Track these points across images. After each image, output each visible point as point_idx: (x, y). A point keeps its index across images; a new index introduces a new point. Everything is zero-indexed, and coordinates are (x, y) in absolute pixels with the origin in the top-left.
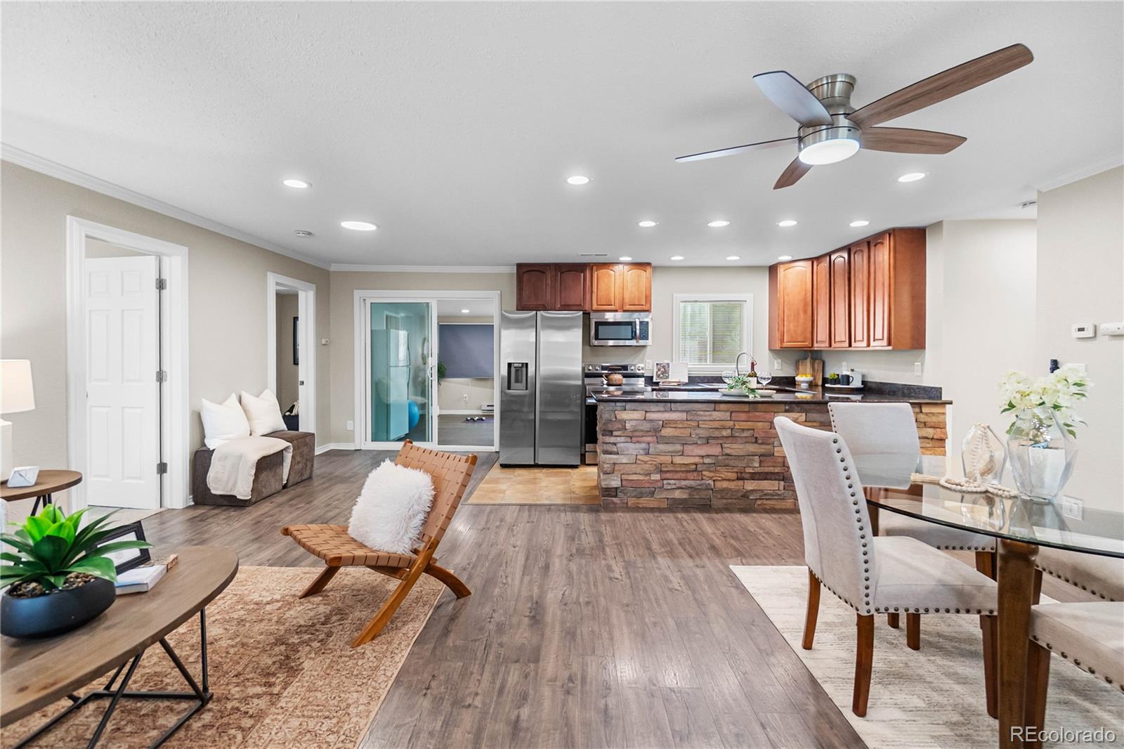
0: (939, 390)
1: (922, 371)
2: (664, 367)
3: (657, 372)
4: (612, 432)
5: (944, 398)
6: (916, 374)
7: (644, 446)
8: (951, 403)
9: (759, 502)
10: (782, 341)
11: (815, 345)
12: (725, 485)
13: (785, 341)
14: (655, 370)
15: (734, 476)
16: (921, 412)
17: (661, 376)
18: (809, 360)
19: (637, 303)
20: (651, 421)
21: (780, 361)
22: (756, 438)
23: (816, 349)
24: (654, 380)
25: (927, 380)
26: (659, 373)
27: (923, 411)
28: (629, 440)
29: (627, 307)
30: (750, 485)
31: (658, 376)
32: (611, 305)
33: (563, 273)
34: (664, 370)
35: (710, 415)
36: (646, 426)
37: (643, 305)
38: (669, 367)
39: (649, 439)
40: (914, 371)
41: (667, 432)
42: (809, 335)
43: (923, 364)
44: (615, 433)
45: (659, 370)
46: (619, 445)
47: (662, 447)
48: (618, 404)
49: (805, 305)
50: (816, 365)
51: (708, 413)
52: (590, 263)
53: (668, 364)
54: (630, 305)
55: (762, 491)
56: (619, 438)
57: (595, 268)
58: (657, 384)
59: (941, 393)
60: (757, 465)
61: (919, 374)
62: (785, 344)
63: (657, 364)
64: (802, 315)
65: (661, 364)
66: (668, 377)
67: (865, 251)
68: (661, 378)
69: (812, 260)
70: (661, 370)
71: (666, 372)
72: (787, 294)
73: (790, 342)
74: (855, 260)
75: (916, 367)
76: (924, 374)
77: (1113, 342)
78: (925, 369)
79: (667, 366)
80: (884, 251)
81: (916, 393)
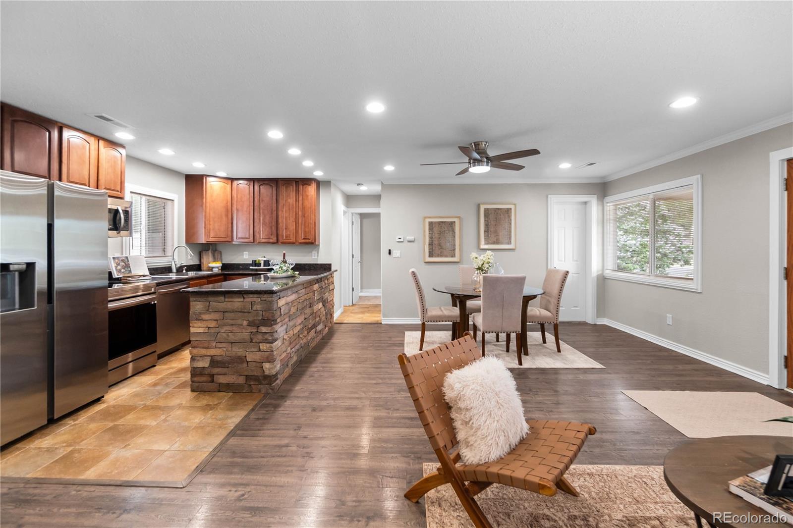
0: (330, 265)
1: (318, 256)
2: (123, 261)
3: (116, 267)
4: (275, 320)
5: (333, 269)
6: (313, 257)
7: (285, 327)
8: (336, 271)
9: (311, 346)
10: (208, 236)
11: (234, 240)
12: (305, 340)
13: (212, 235)
14: (113, 265)
15: (306, 332)
17: (123, 270)
18: (211, 252)
19: (112, 188)
20: (288, 303)
22: (311, 303)
23: (234, 243)
24: (116, 275)
25: (321, 259)
26: (119, 267)
27: (332, 277)
31: (119, 271)
32: (85, 185)
34: (125, 263)
36: (287, 309)
37: (117, 191)
38: (128, 261)
39: (287, 319)
40: (312, 256)
41: (292, 310)
42: (229, 234)
43: (318, 253)
44: (278, 321)
45: (118, 264)
46: (278, 331)
47: (291, 324)
49: (227, 211)
50: (216, 254)
52: (57, 122)
53: (127, 257)
55: (311, 338)
56: (279, 324)
57: (64, 129)
58: (120, 280)
61: (316, 257)
62: (211, 239)
63: (114, 258)
64: (224, 219)
65: (118, 258)
66: (130, 271)
67: (293, 186)
68: (124, 272)
69: (232, 180)
70: (121, 264)
71: (127, 266)
72: (212, 201)
73: (214, 238)
74: (283, 190)
75: (313, 254)
76: (319, 257)
77: (409, 244)
78: (319, 255)
79: (126, 260)
80: (311, 190)
81: (315, 268)
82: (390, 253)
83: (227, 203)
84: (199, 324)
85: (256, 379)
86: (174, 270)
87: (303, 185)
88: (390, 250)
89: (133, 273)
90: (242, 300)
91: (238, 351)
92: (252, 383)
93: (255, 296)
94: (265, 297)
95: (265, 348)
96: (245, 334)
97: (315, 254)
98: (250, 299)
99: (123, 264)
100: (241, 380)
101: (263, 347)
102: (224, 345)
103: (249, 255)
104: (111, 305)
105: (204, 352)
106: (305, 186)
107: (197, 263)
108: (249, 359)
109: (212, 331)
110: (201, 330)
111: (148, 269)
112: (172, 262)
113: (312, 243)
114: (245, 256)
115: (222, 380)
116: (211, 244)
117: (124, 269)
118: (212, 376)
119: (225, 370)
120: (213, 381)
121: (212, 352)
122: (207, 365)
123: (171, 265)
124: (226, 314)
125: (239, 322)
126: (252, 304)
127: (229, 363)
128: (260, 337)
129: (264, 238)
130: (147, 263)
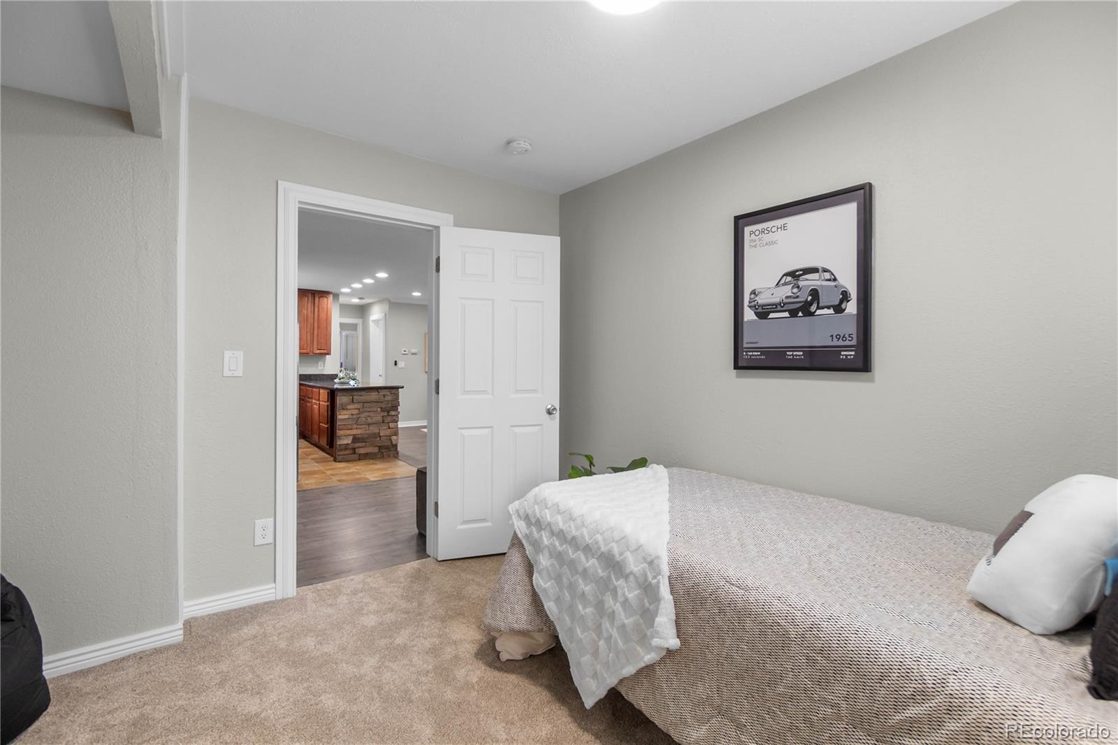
1: (324, 367)
43: (324, 363)
67: (308, 298)
77: (413, 356)
78: (326, 364)
80: (327, 302)
81: (320, 378)
82: (396, 364)
84: (345, 412)
85: (387, 448)
87: (319, 298)
88: (396, 362)
90: (377, 393)
91: (374, 429)
92: (383, 451)
93: (387, 390)
94: (394, 391)
96: (379, 418)
98: (383, 392)
100: (376, 450)
101: (392, 425)
102: (363, 427)
105: (348, 432)
106: (321, 299)
108: (381, 434)
109: (354, 417)
110: (346, 417)
113: (328, 354)
115: (362, 451)
118: (354, 449)
119: (364, 444)
120: (355, 453)
121: (355, 432)
122: (350, 442)
124: (365, 404)
125: (375, 409)
126: (384, 396)
127: (367, 439)
128: (389, 419)
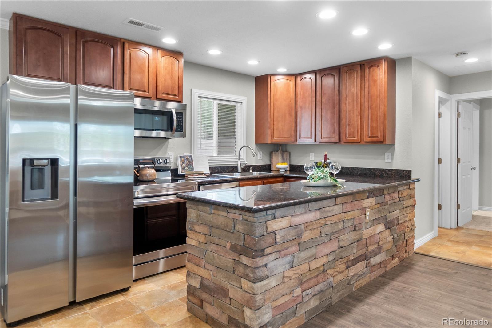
0: (410, 172)
1: (392, 159)
2: (187, 159)
3: (181, 165)
4: (263, 250)
5: (413, 177)
6: (386, 161)
7: (289, 258)
8: (418, 180)
9: (355, 285)
10: (272, 136)
11: (299, 140)
12: (339, 277)
13: (275, 135)
14: (179, 163)
15: (343, 267)
16: (409, 188)
17: (186, 168)
18: (279, 152)
19: (170, 93)
20: (296, 226)
21: (261, 152)
22: (355, 225)
23: (297, 143)
24: (180, 172)
26: (184, 165)
27: (410, 188)
28: (278, 255)
29: (160, 96)
30: (352, 272)
31: (183, 169)
32: (145, 91)
33: (86, 42)
34: (188, 161)
35: (332, 210)
36: (292, 234)
37: (176, 95)
38: (192, 159)
39: (293, 249)
40: (384, 159)
41: (307, 236)
42: (293, 133)
43: (393, 155)
44: (267, 251)
45: (183, 163)
46: (268, 266)
47: (303, 255)
48: (269, 212)
50: (285, 155)
51: (331, 208)
52: (120, 39)
53: (191, 157)
54: (163, 93)
55: (357, 274)
56: (270, 256)
57: (126, 45)
58: (183, 176)
59: (411, 174)
60: (355, 251)
61: (390, 161)
62: (275, 139)
63: (181, 157)
64: (288, 117)
65: (184, 157)
66: (193, 169)
67: (357, 71)
68: (187, 170)
69: (296, 75)
70: (185, 162)
71: (190, 164)
72: (276, 100)
73: (278, 138)
74: (346, 77)
75: (386, 156)
76: (394, 161)
78: (394, 158)
79: (190, 159)
80: (381, 73)
81: (388, 174)
83: (290, 101)
84: (192, 235)
85: (237, 325)
86: (240, 170)
87: (370, 68)
89: (194, 171)
90: (226, 214)
91: (222, 280)
93: (237, 212)
94: (247, 215)
95: (246, 286)
96: (229, 260)
97: (388, 156)
98: (233, 214)
99: (187, 162)
100: (224, 319)
101: (246, 284)
102: (211, 268)
103: (315, 156)
104: (136, 202)
105: (196, 269)
106: (373, 69)
107: (268, 163)
108: (231, 295)
109: (202, 247)
110: (194, 243)
111: (210, 168)
112: (238, 162)
113: (382, 142)
114: (311, 157)
115: (209, 310)
116: (281, 145)
117: (187, 166)
118: (201, 301)
119: (211, 299)
120: (202, 307)
121: (202, 272)
122: (198, 286)
123: (237, 164)
124: (214, 230)
126: (234, 221)
127: (214, 292)
128: (241, 269)
129: (325, 136)
130: (209, 162)
